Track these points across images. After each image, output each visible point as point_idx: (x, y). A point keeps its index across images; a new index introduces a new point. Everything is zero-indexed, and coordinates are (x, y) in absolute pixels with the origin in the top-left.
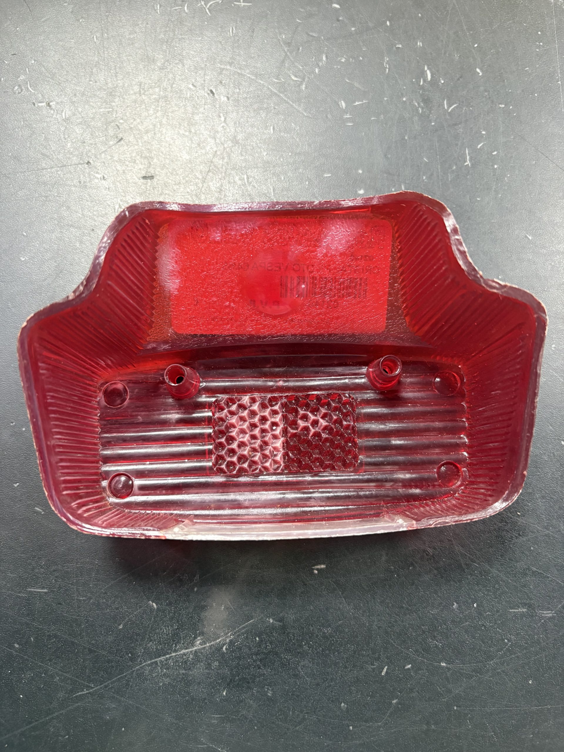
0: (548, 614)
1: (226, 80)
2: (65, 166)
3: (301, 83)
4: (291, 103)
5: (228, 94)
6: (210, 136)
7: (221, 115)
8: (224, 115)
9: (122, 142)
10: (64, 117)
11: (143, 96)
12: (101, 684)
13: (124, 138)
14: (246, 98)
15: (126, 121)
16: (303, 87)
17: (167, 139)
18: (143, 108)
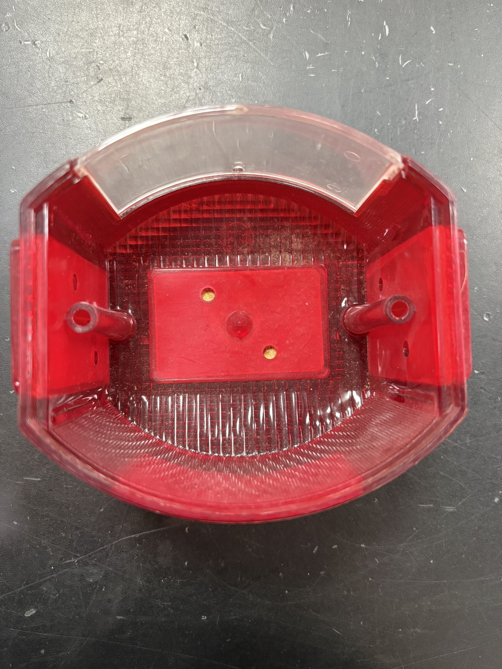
0: (450, 509)
1: (199, 26)
2: (50, 104)
3: (270, 32)
4: (260, 52)
5: (201, 39)
6: (184, 82)
7: (195, 61)
8: (196, 61)
9: (102, 82)
10: (48, 56)
11: (122, 38)
12: (85, 555)
13: (104, 78)
14: (218, 44)
15: (105, 62)
16: (271, 36)
17: (144, 81)
18: (122, 50)
